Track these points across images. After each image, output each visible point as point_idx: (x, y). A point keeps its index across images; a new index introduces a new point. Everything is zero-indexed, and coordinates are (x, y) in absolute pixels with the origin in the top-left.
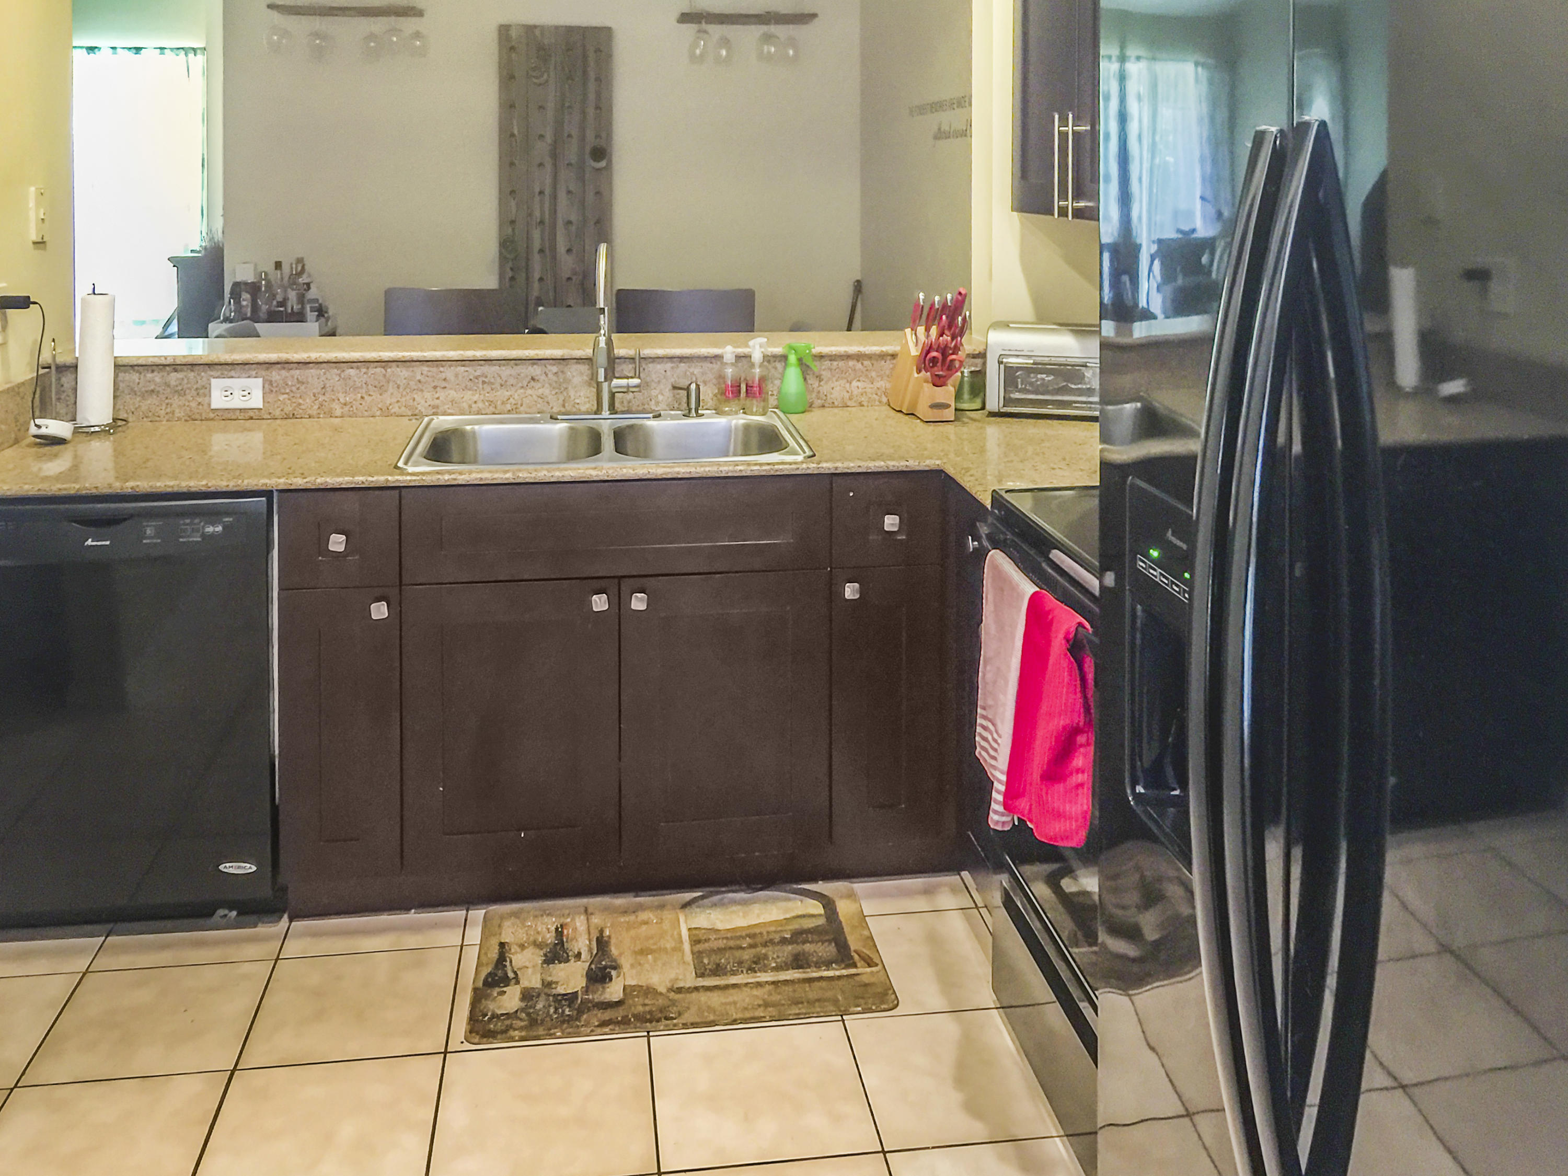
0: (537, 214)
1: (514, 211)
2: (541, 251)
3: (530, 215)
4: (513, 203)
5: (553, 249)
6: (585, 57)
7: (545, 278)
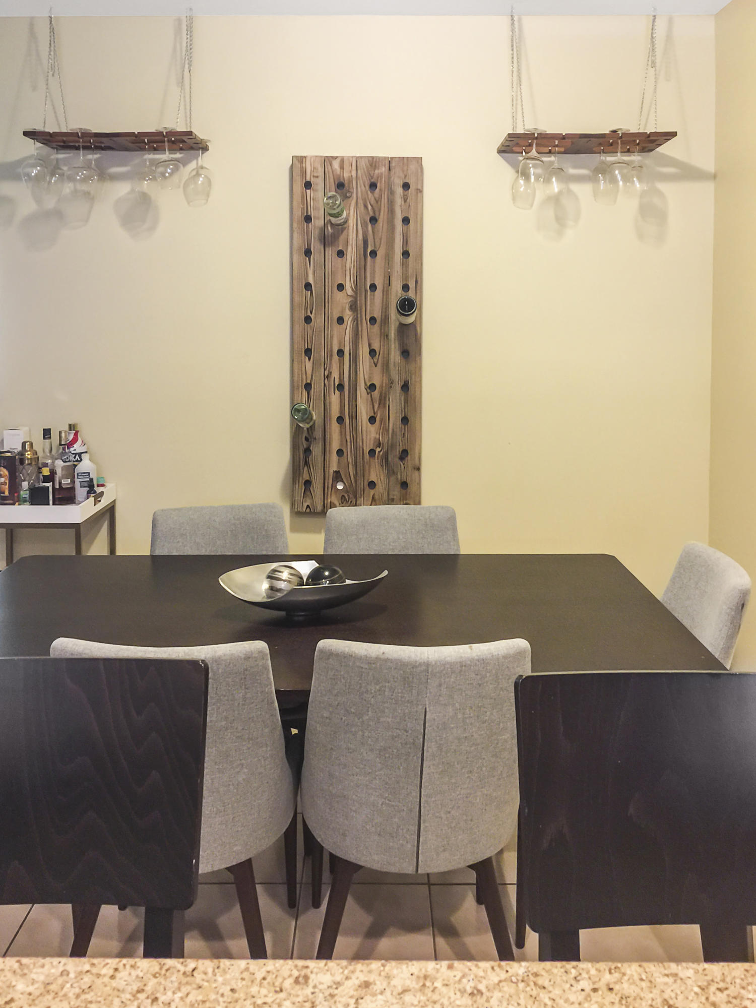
0: (335, 375)
1: (309, 372)
2: (340, 420)
3: (328, 377)
4: (309, 365)
5: (354, 416)
6: (392, 192)
7: (344, 450)
